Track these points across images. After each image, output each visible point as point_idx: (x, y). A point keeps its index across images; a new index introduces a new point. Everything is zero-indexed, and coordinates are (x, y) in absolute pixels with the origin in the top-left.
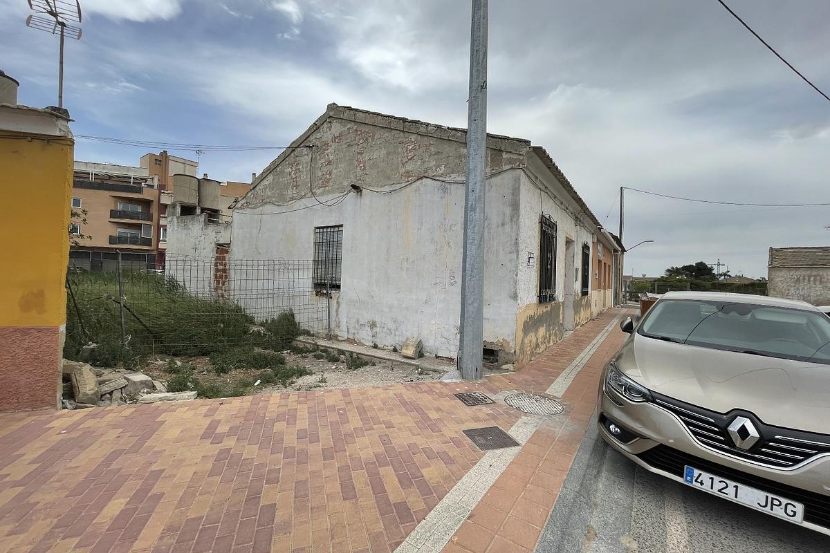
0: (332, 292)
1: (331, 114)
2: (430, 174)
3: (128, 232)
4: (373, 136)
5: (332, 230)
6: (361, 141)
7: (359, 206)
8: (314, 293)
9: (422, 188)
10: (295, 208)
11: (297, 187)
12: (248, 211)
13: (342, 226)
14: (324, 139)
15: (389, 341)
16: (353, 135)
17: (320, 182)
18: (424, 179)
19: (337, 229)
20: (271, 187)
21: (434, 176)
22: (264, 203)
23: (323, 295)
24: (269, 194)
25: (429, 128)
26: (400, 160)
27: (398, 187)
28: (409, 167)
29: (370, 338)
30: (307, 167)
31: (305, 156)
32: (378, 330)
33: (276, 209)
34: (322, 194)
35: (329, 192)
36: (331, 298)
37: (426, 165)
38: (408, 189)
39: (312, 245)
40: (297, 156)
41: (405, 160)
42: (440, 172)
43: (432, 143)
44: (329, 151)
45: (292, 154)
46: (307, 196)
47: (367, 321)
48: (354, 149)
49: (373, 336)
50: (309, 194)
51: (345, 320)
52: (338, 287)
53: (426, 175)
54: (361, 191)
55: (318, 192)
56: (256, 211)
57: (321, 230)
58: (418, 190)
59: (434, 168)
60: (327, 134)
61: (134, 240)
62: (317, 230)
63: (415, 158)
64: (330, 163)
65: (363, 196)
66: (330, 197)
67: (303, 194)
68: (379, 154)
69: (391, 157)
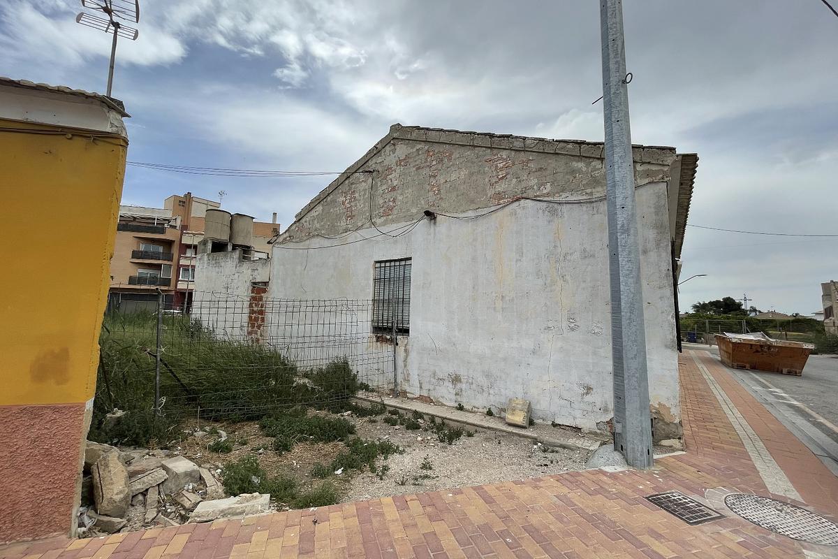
0: (399, 337)
1: (395, 135)
2: (531, 194)
3: (148, 273)
4: (450, 155)
5: (397, 263)
6: (434, 163)
7: (432, 235)
8: (375, 339)
9: (519, 211)
10: (350, 240)
11: (352, 217)
12: (291, 245)
13: (410, 259)
14: (386, 163)
15: (481, 402)
16: (423, 157)
17: (382, 210)
18: (522, 201)
19: (403, 263)
20: (320, 218)
21: (535, 196)
22: (310, 236)
23: (387, 341)
24: (318, 226)
25: (528, 142)
26: (487, 180)
27: (486, 211)
28: (501, 187)
29: (454, 397)
30: (364, 195)
31: (363, 183)
32: (464, 386)
33: (326, 243)
34: (384, 224)
35: (393, 221)
36: (397, 344)
37: (523, 184)
38: (500, 213)
39: (371, 282)
40: (352, 184)
41: (493, 180)
42: (545, 192)
43: (531, 158)
44: (393, 175)
45: (347, 182)
46: (365, 226)
47: (447, 375)
48: (426, 172)
49: (456, 394)
50: (367, 225)
51: (416, 372)
52: (405, 331)
53: (524, 195)
54: (435, 218)
55: (378, 221)
56: (301, 245)
57: (383, 265)
58: (514, 213)
59: (535, 187)
60: (389, 158)
61: (153, 281)
62: (378, 265)
63: (508, 176)
64: (394, 189)
65: (437, 224)
66: (394, 226)
67: (360, 224)
68: (458, 175)
69: (475, 178)
